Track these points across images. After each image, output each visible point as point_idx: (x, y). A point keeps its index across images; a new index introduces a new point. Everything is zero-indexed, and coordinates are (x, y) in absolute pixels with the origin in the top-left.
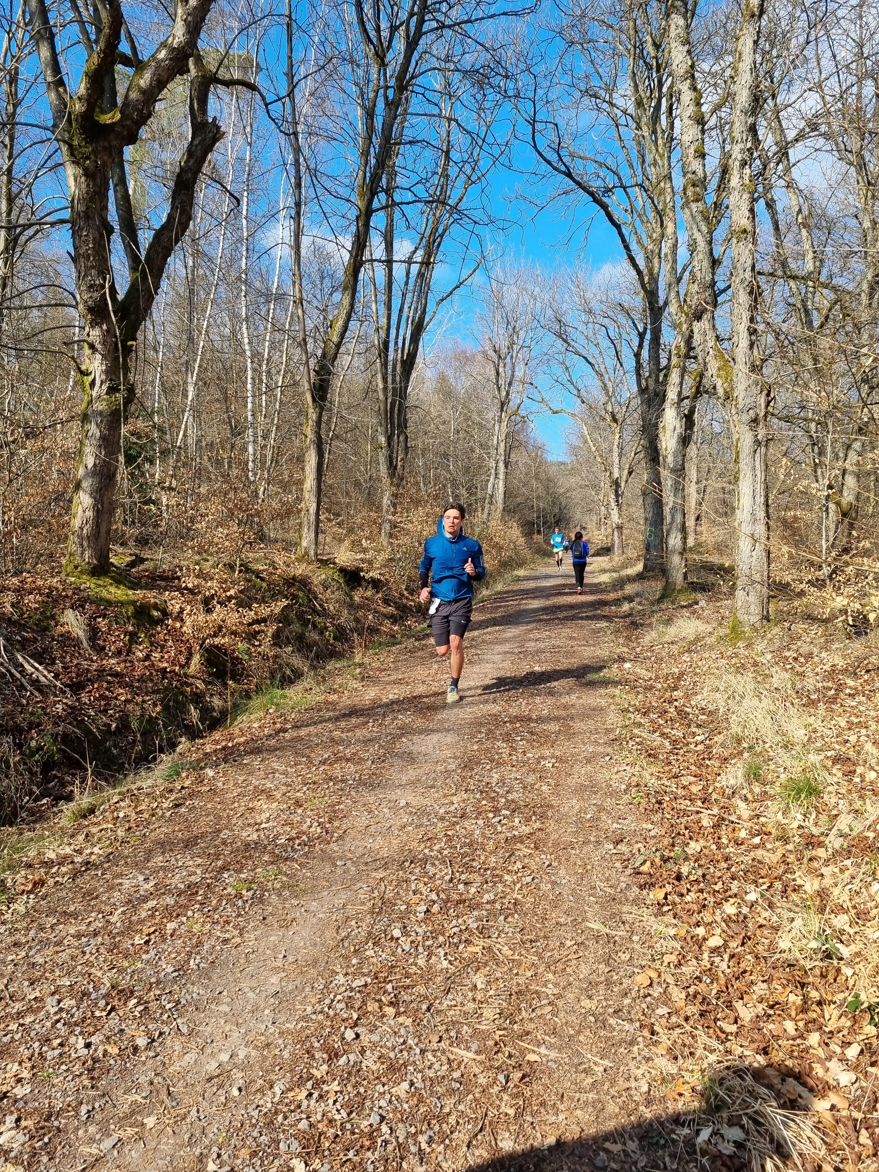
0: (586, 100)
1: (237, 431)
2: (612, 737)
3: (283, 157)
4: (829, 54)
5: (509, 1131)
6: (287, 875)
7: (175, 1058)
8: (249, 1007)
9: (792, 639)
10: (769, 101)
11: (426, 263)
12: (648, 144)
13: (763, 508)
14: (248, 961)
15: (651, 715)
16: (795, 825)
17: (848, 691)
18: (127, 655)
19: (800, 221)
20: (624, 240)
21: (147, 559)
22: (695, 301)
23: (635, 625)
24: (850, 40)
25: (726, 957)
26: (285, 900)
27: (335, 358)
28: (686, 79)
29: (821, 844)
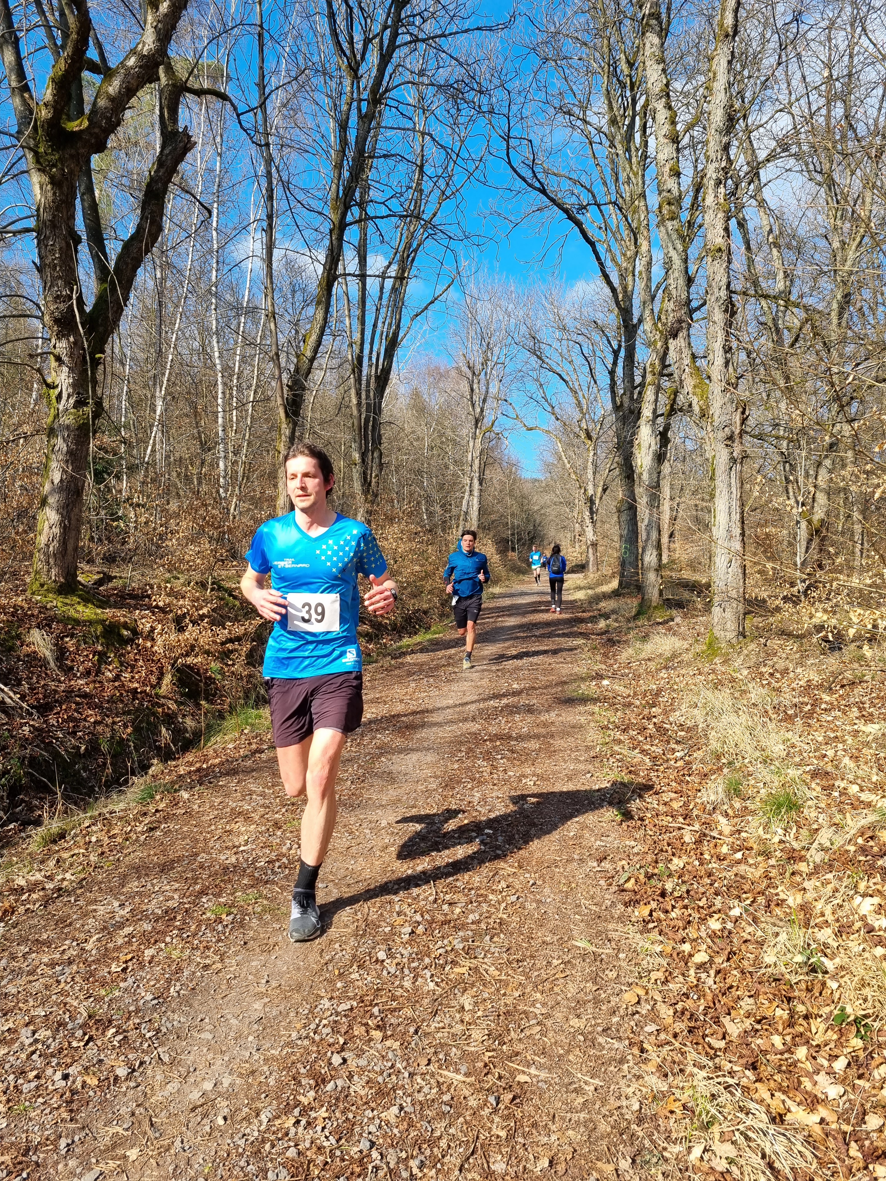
0: (560, 117)
1: (207, 446)
2: (592, 754)
3: (255, 169)
4: (798, 75)
5: (501, 1153)
6: (267, 898)
7: (157, 1087)
8: (232, 1034)
9: (768, 655)
10: (741, 121)
11: (401, 279)
12: (622, 161)
13: (739, 524)
14: (230, 987)
15: (631, 732)
16: (776, 839)
17: (823, 706)
18: (96, 675)
19: (771, 240)
20: (598, 258)
21: (115, 577)
22: (670, 318)
23: (612, 642)
24: (819, 62)
25: (712, 973)
26: (267, 923)
27: (309, 372)
28: (661, 98)
29: (802, 859)
